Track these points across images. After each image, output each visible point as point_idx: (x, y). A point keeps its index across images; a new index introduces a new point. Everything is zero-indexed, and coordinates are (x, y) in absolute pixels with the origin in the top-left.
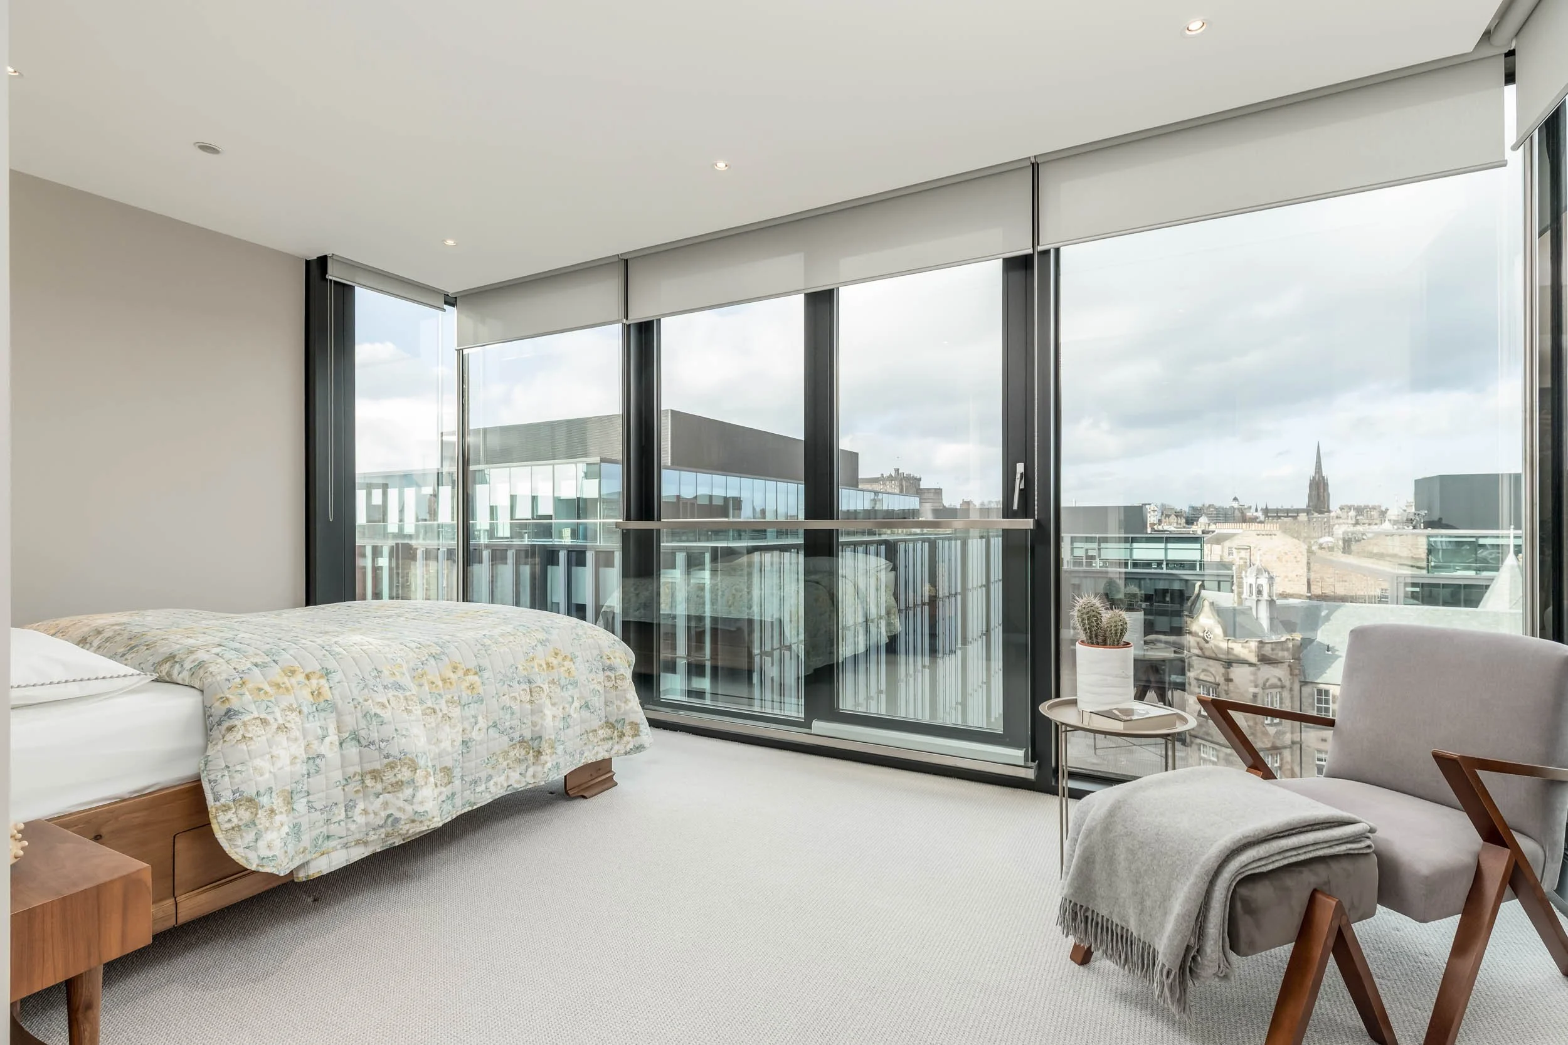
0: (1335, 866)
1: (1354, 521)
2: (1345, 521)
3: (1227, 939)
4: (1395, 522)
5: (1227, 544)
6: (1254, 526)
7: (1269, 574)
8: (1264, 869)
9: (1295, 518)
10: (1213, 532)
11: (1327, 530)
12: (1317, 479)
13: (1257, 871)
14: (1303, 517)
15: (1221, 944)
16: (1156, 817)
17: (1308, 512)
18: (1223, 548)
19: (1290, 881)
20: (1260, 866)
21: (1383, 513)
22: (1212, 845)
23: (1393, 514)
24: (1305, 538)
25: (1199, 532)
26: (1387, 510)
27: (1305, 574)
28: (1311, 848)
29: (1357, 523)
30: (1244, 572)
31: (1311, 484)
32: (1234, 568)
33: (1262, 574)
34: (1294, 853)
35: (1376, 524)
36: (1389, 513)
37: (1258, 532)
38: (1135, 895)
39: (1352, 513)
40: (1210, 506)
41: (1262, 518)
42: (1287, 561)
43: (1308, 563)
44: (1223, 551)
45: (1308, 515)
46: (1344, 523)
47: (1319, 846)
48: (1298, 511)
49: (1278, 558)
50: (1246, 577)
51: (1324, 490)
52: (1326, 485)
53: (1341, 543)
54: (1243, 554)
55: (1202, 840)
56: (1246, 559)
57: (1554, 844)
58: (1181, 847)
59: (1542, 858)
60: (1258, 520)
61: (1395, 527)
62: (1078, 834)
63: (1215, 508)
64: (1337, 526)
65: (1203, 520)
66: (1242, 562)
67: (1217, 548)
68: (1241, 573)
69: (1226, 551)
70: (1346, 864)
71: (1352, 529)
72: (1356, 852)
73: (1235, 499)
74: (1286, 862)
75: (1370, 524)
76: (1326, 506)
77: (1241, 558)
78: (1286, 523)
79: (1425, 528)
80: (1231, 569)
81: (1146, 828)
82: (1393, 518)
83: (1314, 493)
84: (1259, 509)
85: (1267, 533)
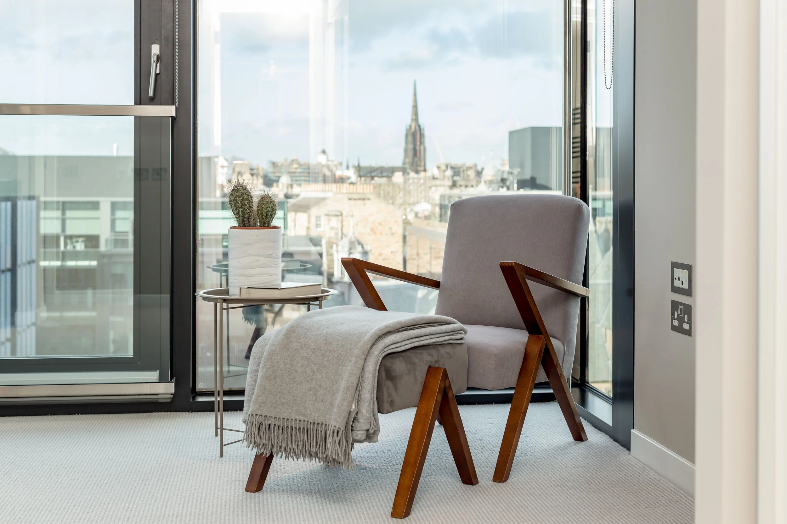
0: (442, 350)
1: (450, 183)
2: (442, 183)
3: (376, 403)
4: (491, 182)
5: (314, 211)
6: (345, 187)
7: (363, 247)
8: (399, 349)
9: (389, 177)
10: (298, 196)
11: (423, 194)
12: (413, 128)
13: (395, 350)
14: (398, 177)
15: (372, 407)
16: (323, 330)
17: (404, 171)
18: (309, 216)
19: (415, 357)
20: (397, 348)
21: (479, 174)
22: (365, 335)
23: (488, 175)
24: (401, 205)
25: (281, 197)
26: (483, 169)
27: (401, 250)
28: (428, 337)
29: (454, 185)
30: (334, 246)
31: (407, 136)
32: (324, 242)
33: (355, 248)
34: (417, 339)
35: (472, 186)
36: (484, 173)
37: (351, 196)
38: (310, 390)
39: (449, 173)
40: (293, 161)
41: (354, 178)
42: (381, 234)
43: (405, 237)
44: (309, 221)
45: (403, 174)
46: (441, 185)
47: (432, 336)
48: (393, 170)
49: (372, 229)
50: (337, 251)
51: (421, 143)
52: (422, 136)
53: (437, 210)
54: (335, 222)
55: (358, 334)
56: (337, 229)
57: (570, 341)
58: (344, 343)
59: (562, 351)
60: (349, 181)
61: (491, 189)
62: (259, 365)
63: (300, 165)
64: (433, 188)
65: (285, 180)
66: (332, 234)
67: (302, 217)
68: (331, 247)
69: (313, 220)
70: (448, 349)
71: (448, 192)
72: (455, 342)
73: (324, 152)
74: (412, 345)
75: (466, 186)
76: (422, 164)
77: (332, 228)
78: (380, 185)
79: (518, 189)
80: (321, 246)
81: (316, 338)
82: (489, 178)
83: (411, 146)
84: (351, 165)
85: (360, 196)
